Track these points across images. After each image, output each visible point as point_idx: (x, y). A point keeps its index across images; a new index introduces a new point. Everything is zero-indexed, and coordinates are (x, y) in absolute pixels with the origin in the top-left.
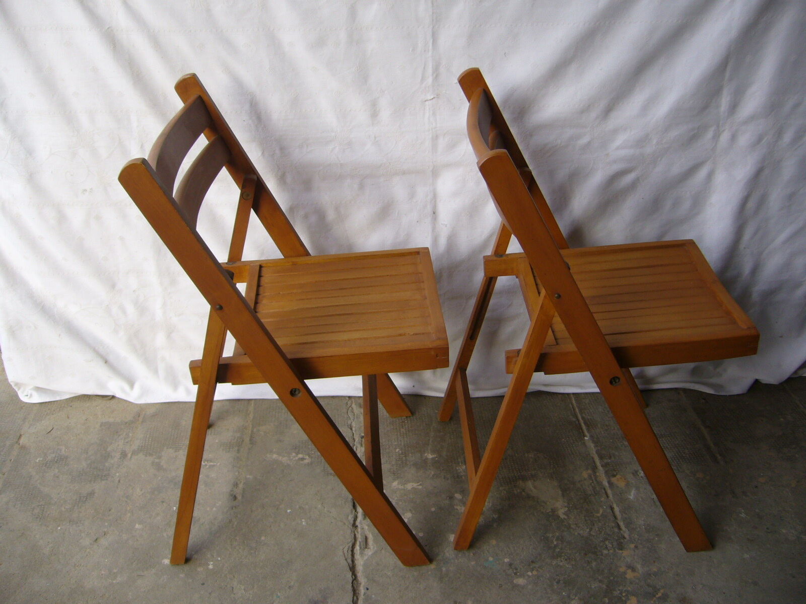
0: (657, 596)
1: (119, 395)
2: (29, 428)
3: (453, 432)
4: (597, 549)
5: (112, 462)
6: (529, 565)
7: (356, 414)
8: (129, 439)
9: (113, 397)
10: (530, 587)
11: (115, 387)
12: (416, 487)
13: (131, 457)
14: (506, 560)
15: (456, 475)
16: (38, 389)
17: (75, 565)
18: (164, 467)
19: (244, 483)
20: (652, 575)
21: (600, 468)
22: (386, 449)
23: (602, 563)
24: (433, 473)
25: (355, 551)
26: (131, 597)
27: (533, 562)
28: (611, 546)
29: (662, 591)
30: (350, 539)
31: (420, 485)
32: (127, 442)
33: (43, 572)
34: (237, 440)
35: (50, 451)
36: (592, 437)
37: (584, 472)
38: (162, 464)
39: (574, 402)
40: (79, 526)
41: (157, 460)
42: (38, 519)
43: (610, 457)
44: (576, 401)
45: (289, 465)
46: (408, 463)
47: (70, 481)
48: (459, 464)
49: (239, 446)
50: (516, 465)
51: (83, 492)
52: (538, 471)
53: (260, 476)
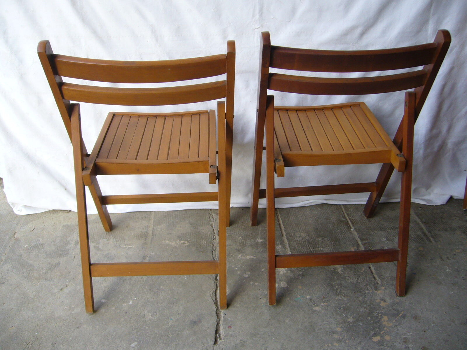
0: (400, 315)
1: (74, 209)
2: (20, 228)
4: (362, 290)
5: (70, 246)
6: (322, 299)
7: (214, 218)
9: (70, 211)
10: (323, 312)
12: (252, 258)
14: (308, 297)
15: (276, 251)
16: (25, 206)
17: (49, 303)
18: (101, 249)
19: (149, 257)
20: (396, 304)
21: (361, 246)
22: (233, 237)
23: (365, 298)
24: (262, 250)
25: (217, 294)
26: (83, 321)
27: (324, 298)
28: (370, 288)
29: (402, 313)
30: (214, 287)
31: (255, 256)
33: (30, 307)
34: (145, 233)
35: (33, 241)
36: (355, 229)
37: (352, 248)
38: (100, 247)
39: (343, 209)
40: (51, 282)
41: (97, 245)
42: (27, 278)
43: (367, 240)
44: (345, 209)
45: (176, 247)
46: (247, 245)
47: (45, 257)
48: (277, 244)
49: (145, 237)
50: (311, 245)
51: (53, 263)
52: (325, 248)
53: (159, 253)
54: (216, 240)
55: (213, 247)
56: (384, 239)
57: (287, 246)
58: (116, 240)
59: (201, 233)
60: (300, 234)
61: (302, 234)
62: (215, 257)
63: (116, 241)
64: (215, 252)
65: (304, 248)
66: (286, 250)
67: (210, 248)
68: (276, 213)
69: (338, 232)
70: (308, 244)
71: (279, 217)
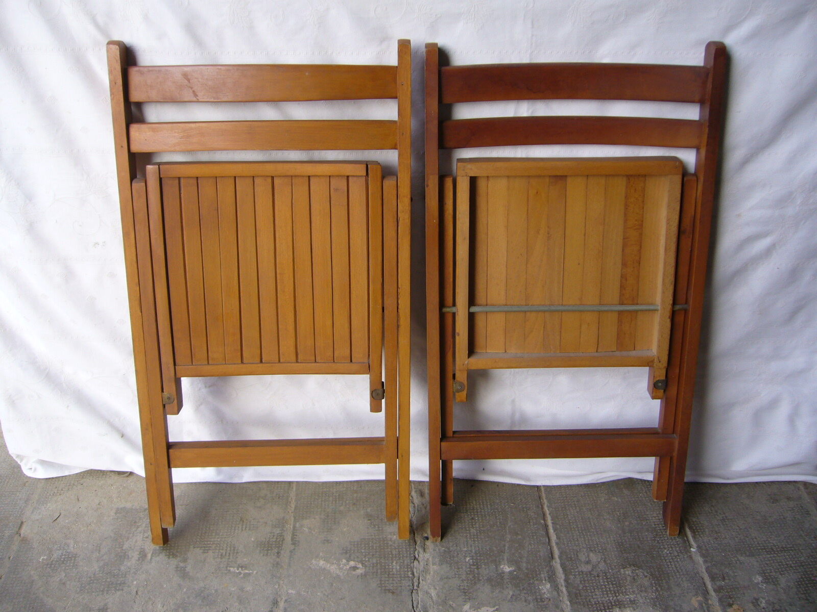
1: (138, 471)
2: (32, 512)
3: (533, 536)
5: (129, 564)
7: (416, 505)
9: (131, 473)
11: (133, 462)
13: (151, 559)
15: (539, 597)
16: (43, 463)
18: (191, 574)
19: (286, 600)
21: (712, 593)
22: (453, 557)
24: (511, 593)
31: (497, 610)
32: (147, 537)
34: (277, 539)
35: (56, 547)
36: (699, 547)
37: (694, 598)
38: (187, 570)
41: (182, 565)
43: (724, 579)
45: (338, 576)
46: (481, 578)
47: (78, 590)
48: (542, 581)
49: (279, 547)
50: (611, 586)
51: (93, 606)
52: (638, 596)
53: (304, 591)
54: (419, 562)
56: (757, 577)
57: (562, 586)
58: (220, 554)
59: (390, 542)
60: (588, 556)
61: (594, 558)
62: (417, 607)
63: (220, 556)
64: (417, 593)
65: (597, 593)
66: (559, 595)
67: (406, 583)
68: (540, 497)
69: (665, 555)
70: (604, 582)
71: (546, 508)
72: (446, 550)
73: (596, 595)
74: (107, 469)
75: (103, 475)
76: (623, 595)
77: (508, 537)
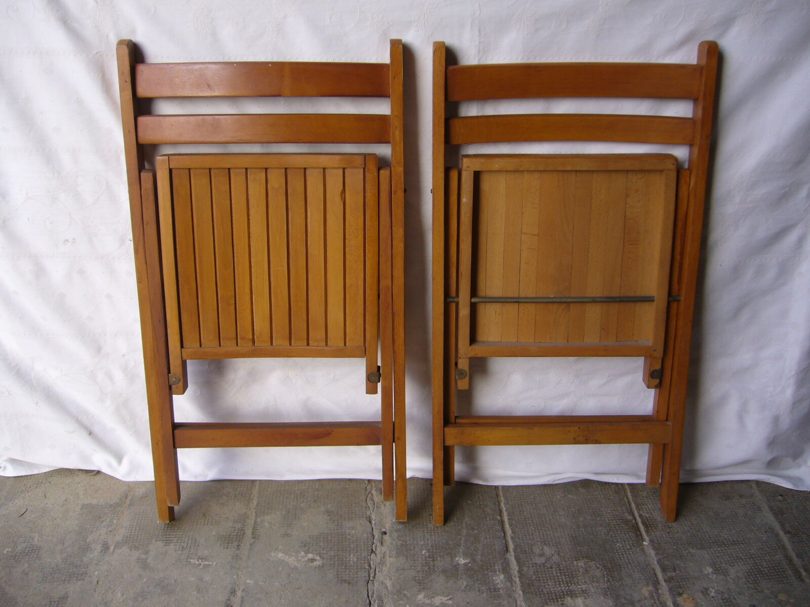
1: (105, 470)
3: (489, 531)
5: (91, 556)
7: (376, 503)
8: (114, 526)
9: (99, 472)
11: (100, 461)
12: (445, 602)
13: (114, 551)
15: (492, 587)
16: (13, 461)
18: (152, 565)
19: (244, 590)
21: (663, 583)
22: (410, 550)
24: (465, 584)
31: (451, 599)
32: (111, 531)
34: (238, 533)
35: (21, 540)
36: (651, 541)
37: (644, 588)
38: (148, 561)
39: (629, 494)
41: (143, 556)
43: (675, 570)
44: (631, 492)
45: (296, 568)
46: (436, 570)
47: (40, 580)
48: (496, 572)
49: (239, 541)
50: (564, 577)
51: (55, 595)
52: (590, 586)
53: (262, 581)
54: (376, 555)
55: (369, 572)
56: (708, 568)
57: (515, 577)
58: (181, 546)
59: (348, 536)
60: (542, 549)
61: (548, 551)
62: (372, 596)
63: (181, 549)
64: (373, 584)
65: (550, 584)
66: (512, 585)
67: (362, 574)
68: (497, 495)
69: (618, 548)
70: (557, 573)
71: (502, 505)
72: (404, 543)
73: (549, 585)
74: (75, 468)
75: (71, 473)
76: (575, 585)
77: (464, 532)
